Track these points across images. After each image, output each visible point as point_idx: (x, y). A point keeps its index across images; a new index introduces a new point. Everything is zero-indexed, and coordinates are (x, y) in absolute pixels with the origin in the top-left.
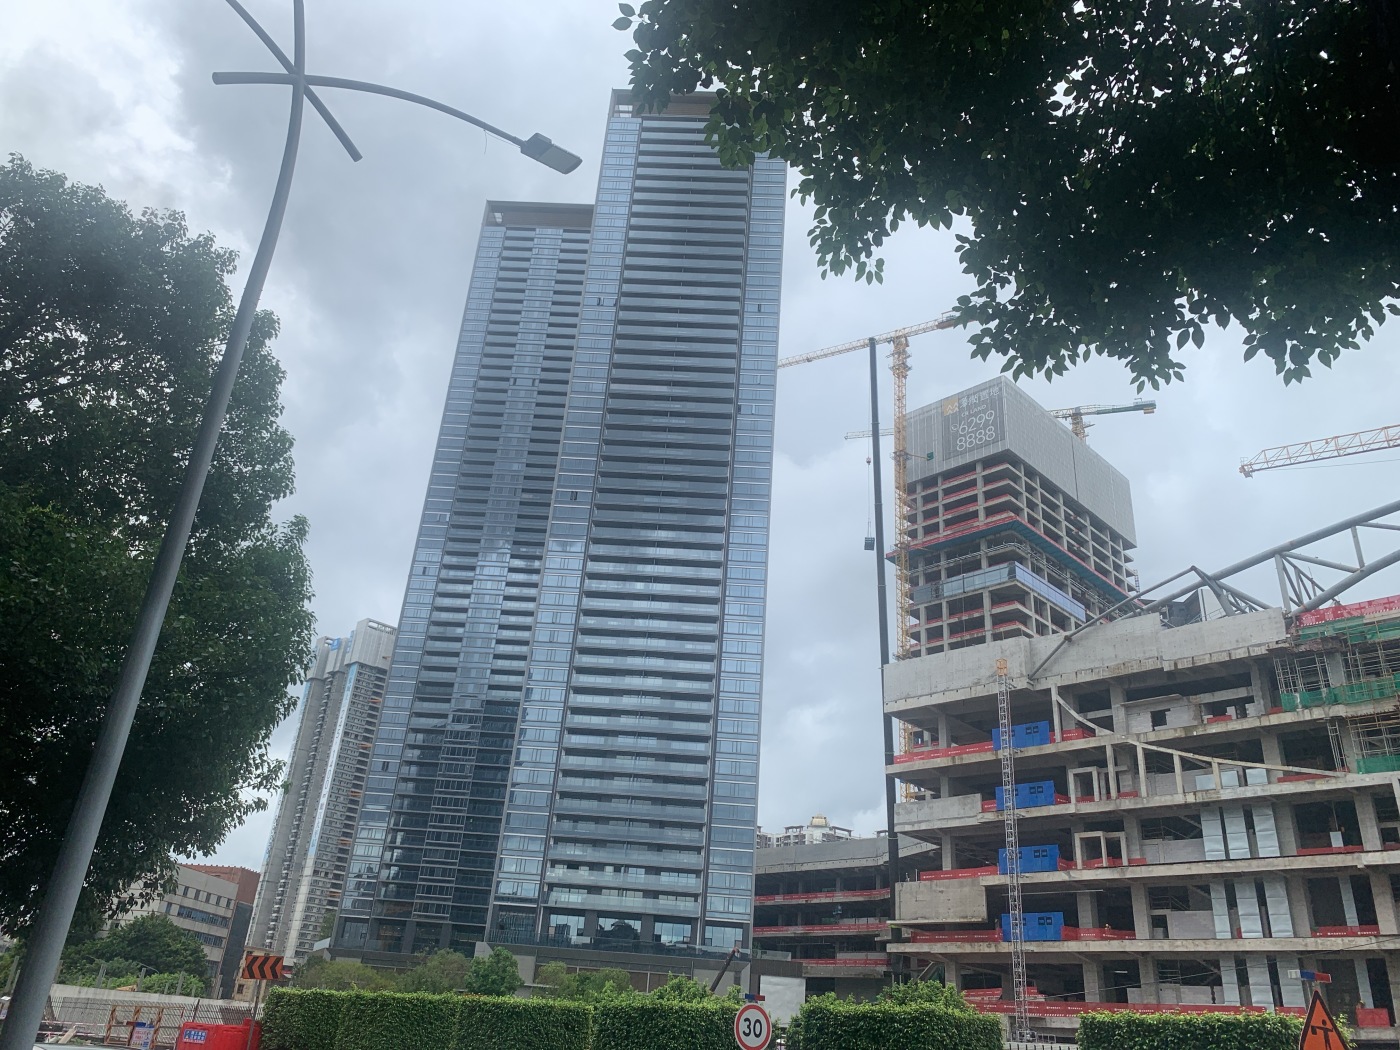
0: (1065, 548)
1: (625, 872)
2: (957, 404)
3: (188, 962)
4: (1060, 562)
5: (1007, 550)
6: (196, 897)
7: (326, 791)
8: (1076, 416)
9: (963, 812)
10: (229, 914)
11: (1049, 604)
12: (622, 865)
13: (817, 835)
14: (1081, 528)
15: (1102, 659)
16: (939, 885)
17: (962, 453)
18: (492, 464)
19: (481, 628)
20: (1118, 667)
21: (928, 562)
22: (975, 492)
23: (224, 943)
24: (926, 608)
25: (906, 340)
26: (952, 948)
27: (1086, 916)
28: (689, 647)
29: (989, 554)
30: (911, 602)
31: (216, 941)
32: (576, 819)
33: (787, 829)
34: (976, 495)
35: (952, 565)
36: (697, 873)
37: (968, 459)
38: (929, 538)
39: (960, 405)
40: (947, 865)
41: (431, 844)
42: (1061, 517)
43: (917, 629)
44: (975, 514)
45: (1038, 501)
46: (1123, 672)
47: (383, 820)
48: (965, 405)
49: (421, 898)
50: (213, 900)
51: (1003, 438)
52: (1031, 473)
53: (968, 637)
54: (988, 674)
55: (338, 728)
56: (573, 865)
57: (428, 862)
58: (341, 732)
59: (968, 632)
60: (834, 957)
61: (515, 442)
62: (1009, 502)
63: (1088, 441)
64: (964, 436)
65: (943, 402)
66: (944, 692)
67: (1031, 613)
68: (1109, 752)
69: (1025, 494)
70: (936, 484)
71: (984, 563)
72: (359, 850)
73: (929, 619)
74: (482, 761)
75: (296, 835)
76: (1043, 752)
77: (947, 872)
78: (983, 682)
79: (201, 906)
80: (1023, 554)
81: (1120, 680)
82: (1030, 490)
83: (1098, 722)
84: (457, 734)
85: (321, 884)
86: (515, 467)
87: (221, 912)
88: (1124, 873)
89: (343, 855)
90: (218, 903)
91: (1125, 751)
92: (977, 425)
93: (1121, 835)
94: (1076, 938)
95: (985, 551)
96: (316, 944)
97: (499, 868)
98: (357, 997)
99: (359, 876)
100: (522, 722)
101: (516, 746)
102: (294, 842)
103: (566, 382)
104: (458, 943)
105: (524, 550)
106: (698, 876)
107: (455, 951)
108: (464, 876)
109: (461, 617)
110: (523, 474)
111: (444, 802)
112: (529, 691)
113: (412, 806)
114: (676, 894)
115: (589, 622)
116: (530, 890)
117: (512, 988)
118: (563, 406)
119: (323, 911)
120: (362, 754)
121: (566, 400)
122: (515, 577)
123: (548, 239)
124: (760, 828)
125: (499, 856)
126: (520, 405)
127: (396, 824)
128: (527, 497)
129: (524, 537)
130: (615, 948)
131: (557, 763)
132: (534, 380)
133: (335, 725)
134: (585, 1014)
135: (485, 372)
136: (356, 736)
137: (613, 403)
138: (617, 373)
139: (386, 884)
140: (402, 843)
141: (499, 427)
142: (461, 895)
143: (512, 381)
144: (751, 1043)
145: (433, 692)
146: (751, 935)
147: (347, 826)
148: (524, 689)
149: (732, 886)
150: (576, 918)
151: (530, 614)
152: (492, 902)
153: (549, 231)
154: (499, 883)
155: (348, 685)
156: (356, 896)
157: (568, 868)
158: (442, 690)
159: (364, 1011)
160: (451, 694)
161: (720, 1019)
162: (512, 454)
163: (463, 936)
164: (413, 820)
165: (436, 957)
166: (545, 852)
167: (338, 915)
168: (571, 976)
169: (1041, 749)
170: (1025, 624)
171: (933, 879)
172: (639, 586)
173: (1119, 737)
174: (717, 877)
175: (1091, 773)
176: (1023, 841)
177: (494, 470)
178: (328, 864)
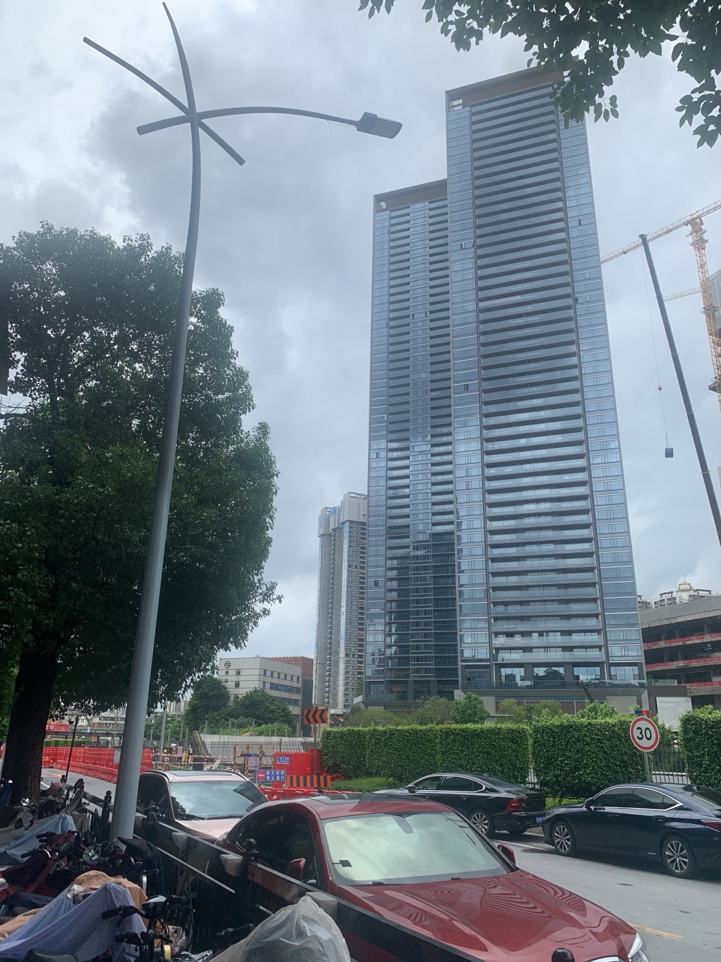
1: (546, 635)
3: (281, 716)
6: (279, 677)
7: (344, 603)
10: (299, 685)
12: (544, 632)
13: (685, 596)
18: (408, 376)
19: (420, 487)
23: (300, 704)
28: (567, 478)
31: (295, 702)
32: (506, 604)
33: (662, 595)
36: (598, 631)
41: (414, 630)
47: (382, 618)
49: (414, 665)
50: (289, 678)
55: (344, 563)
56: (510, 634)
57: (414, 641)
58: (346, 565)
60: (711, 680)
61: (420, 359)
72: (370, 638)
74: (437, 572)
75: (331, 633)
79: (282, 682)
84: (417, 557)
85: (351, 662)
86: (423, 375)
87: (295, 684)
89: (361, 643)
90: (292, 679)
96: (354, 699)
97: (461, 641)
98: (374, 730)
99: (373, 655)
100: (459, 544)
101: (457, 561)
102: (331, 638)
103: (448, 309)
104: (442, 692)
105: (439, 430)
106: (599, 634)
107: (441, 697)
108: (439, 648)
109: (406, 481)
110: (429, 379)
111: (417, 602)
112: (459, 524)
113: (398, 607)
114: (586, 647)
115: (491, 472)
116: (483, 653)
117: (482, 719)
118: (448, 326)
119: (356, 679)
120: (361, 578)
121: (450, 322)
122: (436, 450)
123: (420, 211)
124: (640, 596)
125: (459, 633)
126: (420, 332)
127: (390, 619)
128: (434, 394)
129: (437, 422)
130: (549, 687)
131: (487, 568)
132: (426, 312)
133: (342, 562)
134: (524, 732)
135: (392, 315)
136: (356, 567)
137: (483, 316)
138: (482, 294)
139: (390, 658)
140: (396, 631)
141: (408, 350)
142: (439, 660)
143: (411, 316)
144: (646, 744)
145: (397, 532)
146: (645, 670)
147: (360, 624)
148: (455, 523)
149: (625, 638)
150: (518, 669)
151: (450, 473)
152: (460, 664)
153: (419, 205)
154: (462, 651)
155: (345, 535)
156: (374, 667)
157: (507, 637)
158: (403, 530)
159: (379, 739)
160: (409, 533)
161: (619, 729)
162: (420, 367)
163: (445, 687)
164: (401, 616)
165: (429, 702)
166: (489, 628)
167: (364, 680)
168: (521, 707)
172: (522, 442)
174: (613, 633)
177: (410, 380)
178: (353, 648)
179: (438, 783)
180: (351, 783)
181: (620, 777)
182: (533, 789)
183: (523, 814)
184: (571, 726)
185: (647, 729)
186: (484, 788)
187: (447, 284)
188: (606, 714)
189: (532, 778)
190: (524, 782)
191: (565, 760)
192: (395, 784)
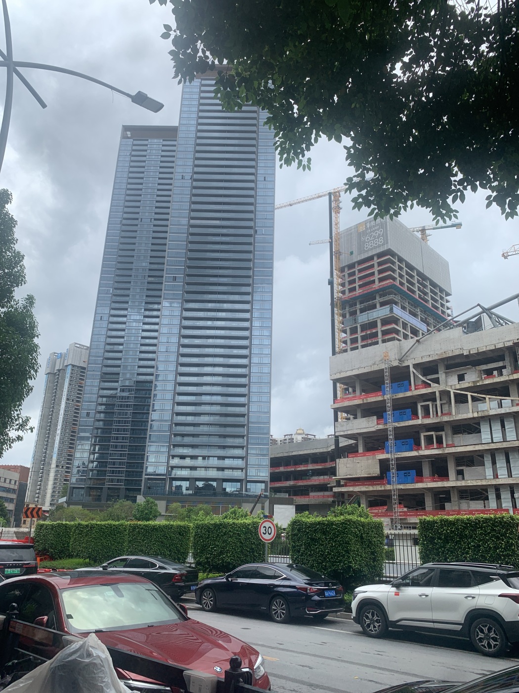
0: (417, 297)
1: (208, 459)
2: (364, 226)
4: (415, 303)
5: (389, 298)
7: (59, 427)
8: (423, 230)
9: (368, 425)
10: (16, 488)
11: (409, 324)
12: (206, 456)
13: (299, 438)
14: (425, 286)
15: (434, 350)
16: (357, 459)
17: (367, 251)
18: (132, 263)
19: (132, 346)
20: (442, 354)
21: (351, 306)
22: (374, 270)
23: (15, 501)
24: (350, 328)
25: (339, 194)
26: (364, 489)
27: (426, 471)
28: (235, 352)
29: (381, 301)
30: (343, 326)
31: (11, 500)
32: (183, 435)
33: (285, 436)
34: (374, 272)
35: (362, 307)
36: (242, 458)
37: (370, 254)
38: (351, 294)
39: (366, 226)
40: (361, 450)
41: (113, 451)
42: (415, 282)
43: (345, 339)
44: (373, 282)
45: (404, 274)
46: (444, 356)
47: (89, 440)
48: (368, 226)
49: (109, 476)
50: (8, 481)
51: (387, 243)
52: (401, 260)
53: (370, 342)
54: (379, 359)
55: (63, 396)
56: (183, 457)
57: (112, 459)
58: (65, 399)
59: (370, 339)
60: (308, 495)
61: (143, 252)
62: (390, 275)
63: (429, 243)
64: (368, 242)
66: (358, 369)
67: (400, 329)
68: (437, 394)
69: (398, 271)
70: (354, 267)
71: (378, 305)
72: (78, 455)
73: (351, 334)
74: (136, 409)
75: (46, 449)
76: (406, 396)
77: (361, 453)
78: (377, 363)
80: (397, 300)
81: (442, 360)
82: (400, 268)
83: (433, 380)
84: (123, 397)
85: (60, 472)
86: (144, 264)
87: (12, 486)
88: (444, 451)
89: (70, 457)
90: (10, 483)
91: (445, 394)
92: (374, 236)
93: (443, 433)
94: (422, 482)
95: (378, 300)
96: (60, 500)
97: (147, 461)
98: (79, 524)
99: (79, 467)
100: (155, 391)
101: (152, 402)
102: (46, 452)
103: (167, 220)
104: (128, 496)
105: (151, 306)
106: (243, 460)
107: (127, 500)
108: (129, 465)
109: (121, 340)
110: (148, 268)
111: (118, 430)
112: (157, 376)
113: (102, 433)
114: (233, 469)
115: (185, 341)
116: (162, 470)
117: (155, 517)
118: (167, 232)
119: (62, 484)
120: (76, 409)
121: (168, 229)
122: (147, 320)
123: (155, 145)
124: (272, 436)
125: (146, 455)
126: (145, 233)
127: (95, 442)
128: (150, 279)
129: (150, 300)
130: (205, 495)
131: (173, 410)
132: (151, 219)
133: (62, 395)
134: (188, 528)
135: (126, 216)
136: (73, 400)
137: (192, 230)
138: (193, 214)
139: (92, 470)
140: (98, 451)
141: (134, 244)
142: (128, 474)
143: (140, 220)
144: (267, 538)
145: (108, 377)
146: (269, 486)
147: (71, 444)
148: (155, 375)
149: (259, 463)
150: (185, 482)
151: (155, 338)
152: (144, 477)
153: (156, 141)
154: (147, 467)
155: (67, 375)
156: (77, 476)
157: (180, 459)
158: (114, 376)
159: (82, 531)
160: (118, 379)
161: (252, 527)
162: (142, 258)
163: (131, 493)
164: (103, 440)
165: (118, 503)
166: (169, 452)
167: (69, 486)
168: (184, 509)
169: (405, 394)
170: (398, 335)
171: (354, 457)
172: (209, 323)
173: (442, 387)
174: (252, 460)
175: (429, 404)
176: (397, 438)
177: (133, 266)
178: (63, 462)
179: (125, 563)
180: (55, 563)
181: (248, 559)
182: (189, 567)
183: (182, 584)
184: (221, 524)
185: (270, 527)
186: (157, 567)
187: (169, 202)
188: (242, 516)
189: (190, 559)
190: (184, 562)
191: (214, 547)
192: (90, 564)
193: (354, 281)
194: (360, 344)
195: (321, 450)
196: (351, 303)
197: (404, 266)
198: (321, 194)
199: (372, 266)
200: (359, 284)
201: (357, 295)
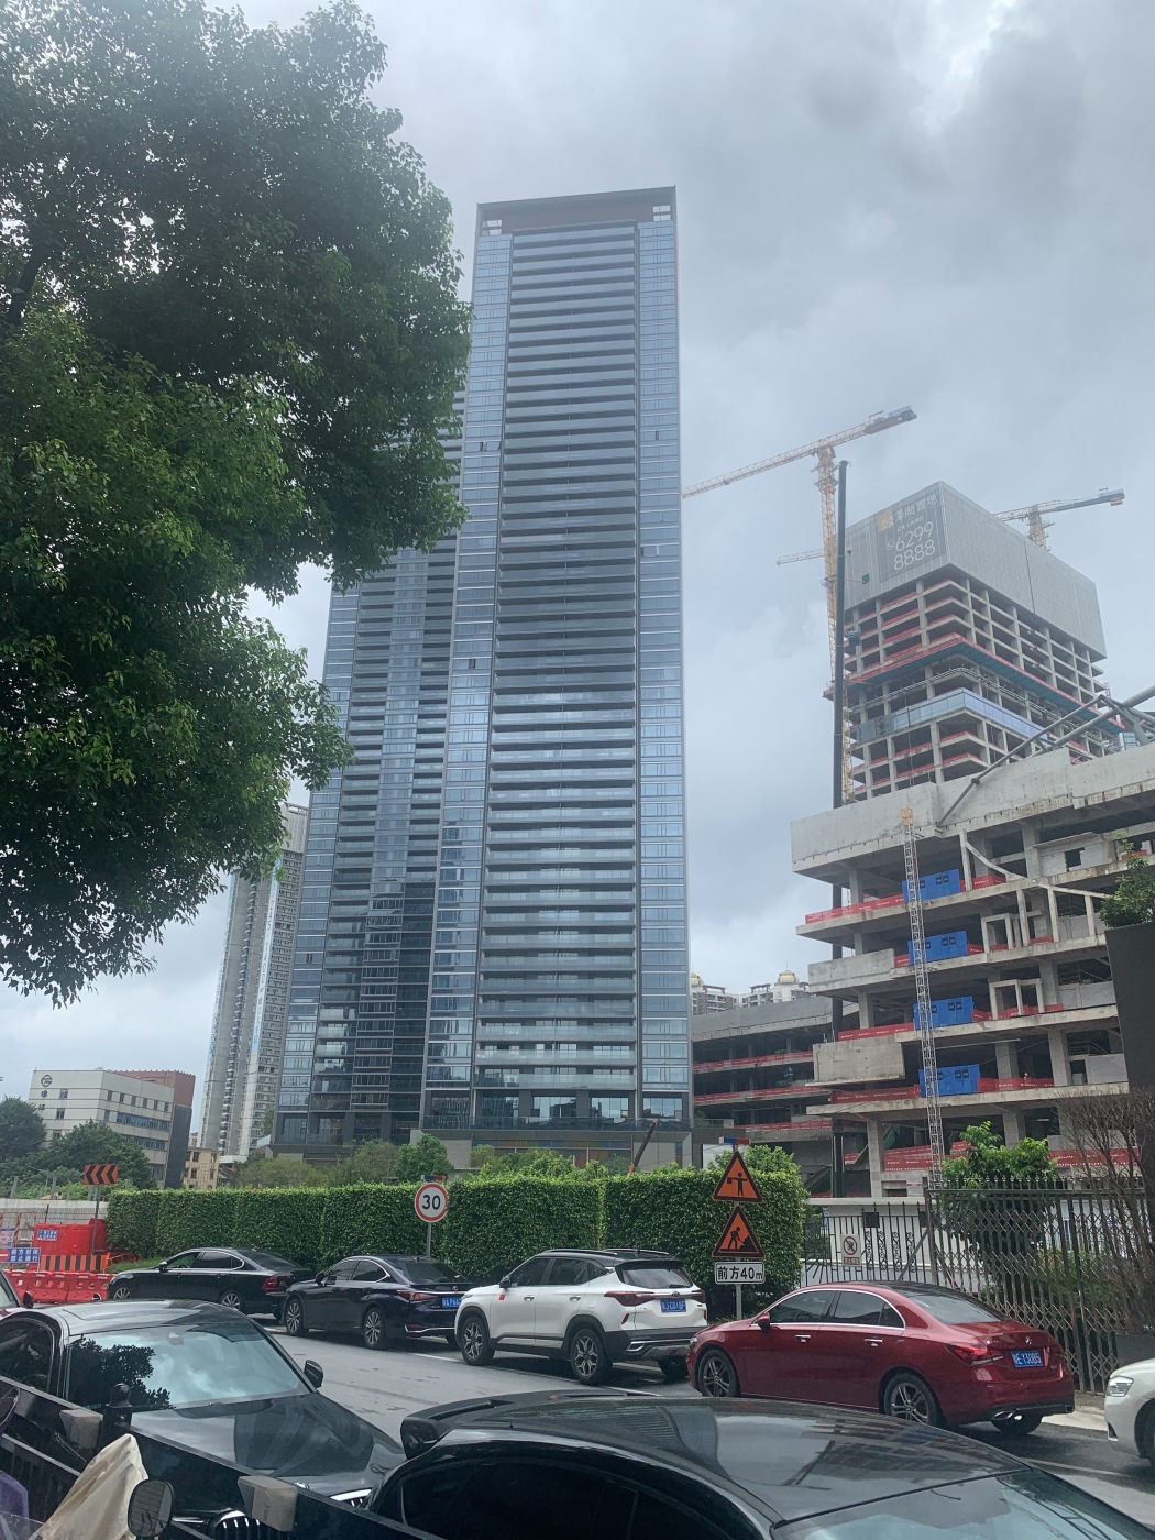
0: (1021, 668)
1: (556, 1049)
2: (891, 517)
3: (130, 1167)
4: (1015, 683)
5: (954, 676)
6: (133, 1103)
7: (262, 985)
8: (1034, 515)
9: (879, 968)
10: (168, 1117)
11: (1004, 731)
12: (553, 1042)
13: (786, 995)
14: (1040, 643)
15: (1012, 801)
16: (855, 1044)
17: (899, 573)
18: (388, 634)
19: (394, 810)
20: (1027, 808)
21: (870, 696)
22: (917, 615)
23: (167, 1146)
24: (869, 746)
25: (832, 450)
26: (871, 1107)
27: (1005, 1066)
28: (607, 814)
29: (935, 682)
30: (853, 741)
31: (160, 1144)
32: (502, 999)
33: (753, 988)
34: (918, 618)
35: (895, 697)
36: (631, 1044)
37: (907, 579)
38: (869, 670)
39: (895, 518)
40: (864, 1023)
41: (362, 1034)
42: (1016, 634)
43: (861, 771)
44: (918, 640)
45: (988, 618)
46: (1033, 813)
47: (312, 1013)
48: (900, 518)
49: (358, 1089)
50: (151, 1104)
51: (944, 552)
52: (978, 587)
53: (916, 775)
55: (269, 919)
56: (503, 1045)
57: (360, 1052)
58: (272, 923)
59: (915, 768)
60: (789, 1121)
61: (409, 609)
62: (954, 622)
63: (1048, 543)
64: (902, 553)
65: (876, 517)
67: (984, 743)
68: (1020, 897)
69: (972, 612)
70: (874, 610)
71: (930, 693)
72: (291, 1046)
73: (874, 758)
74: (408, 944)
75: (237, 1032)
76: (954, 902)
77: (865, 1031)
78: (891, 833)
79: (138, 1111)
80: (972, 679)
81: (1031, 820)
82: (978, 606)
83: (1011, 867)
84: (379, 920)
85: (267, 1080)
86: (413, 635)
87: (160, 1115)
88: (1037, 1021)
89: (281, 1052)
90: (155, 1107)
91: (1036, 896)
92: (915, 539)
93: (1037, 982)
94: (994, 1089)
95: (930, 679)
96: (261, 1140)
97: (430, 1054)
101: (435, 929)
102: (236, 1040)
104: (396, 1132)
105: (429, 723)
106: (632, 1048)
107: (385, 1140)
108: (397, 1064)
109: (372, 799)
110: (421, 642)
111: (373, 990)
112: (444, 874)
114: (611, 1068)
115: (499, 796)
116: (463, 1073)
122: (423, 753)
125: (427, 1041)
128: (427, 666)
129: (428, 709)
131: (478, 944)
133: (266, 917)
136: (288, 927)
137: (506, 559)
138: (507, 525)
142: (397, 1082)
144: (431, 1215)
145: (349, 877)
146: (693, 1104)
148: (438, 870)
149: (667, 1056)
151: (438, 791)
152: (425, 1088)
154: (431, 1070)
157: (498, 1048)
158: (360, 876)
160: (369, 880)
162: (409, 622)
163: (401, 1124)
165: (366, 1147)
166: (473, 1035)
167: (277, 1110)
169: (952, 899)
170: (978, 756)
171: (849, 1039)
172: (548, 755)
173: (1029, 882)
174: (651, 1048)
175: (1004, 920)
176: (935, 995)
177: (391, 640)
178: (272, 1058)
193: (874, 642)
194: (893, 780)
195: (813, 1022)
196: (870, 689)
197: (986, 601)
198: (791, 454)
199: (913, 606)
200: (885, 646)
201: (883, 671)
